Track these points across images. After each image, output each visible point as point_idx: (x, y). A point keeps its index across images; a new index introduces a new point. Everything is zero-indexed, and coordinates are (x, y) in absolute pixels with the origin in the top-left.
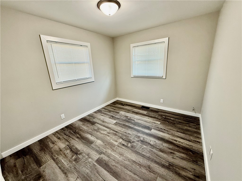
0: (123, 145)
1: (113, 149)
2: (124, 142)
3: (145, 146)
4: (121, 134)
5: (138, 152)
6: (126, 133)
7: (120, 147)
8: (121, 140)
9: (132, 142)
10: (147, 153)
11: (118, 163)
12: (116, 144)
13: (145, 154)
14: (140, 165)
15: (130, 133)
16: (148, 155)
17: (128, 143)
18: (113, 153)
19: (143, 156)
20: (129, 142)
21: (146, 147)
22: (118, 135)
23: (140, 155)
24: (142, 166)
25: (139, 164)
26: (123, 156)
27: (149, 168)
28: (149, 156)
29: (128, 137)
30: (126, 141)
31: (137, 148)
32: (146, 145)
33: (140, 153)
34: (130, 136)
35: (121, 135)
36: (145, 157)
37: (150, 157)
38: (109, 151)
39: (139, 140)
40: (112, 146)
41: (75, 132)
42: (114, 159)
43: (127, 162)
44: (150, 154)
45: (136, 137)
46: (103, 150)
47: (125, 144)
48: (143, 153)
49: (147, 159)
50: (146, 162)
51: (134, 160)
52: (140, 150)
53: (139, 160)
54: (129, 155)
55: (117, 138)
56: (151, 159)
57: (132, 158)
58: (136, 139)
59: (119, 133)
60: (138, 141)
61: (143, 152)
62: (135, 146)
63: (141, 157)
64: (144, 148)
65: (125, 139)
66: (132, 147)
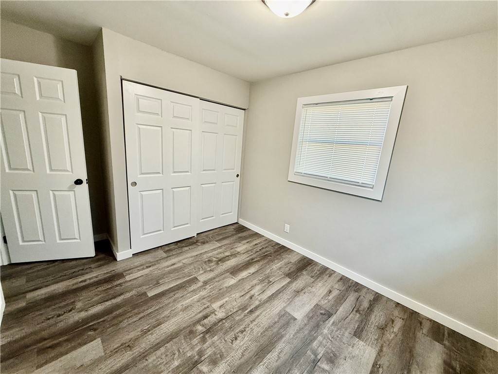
0: (206, 317)
1: (204, 298)
2: (212, 319)
3: (176, 363)
4: (241, 320)
5: (171, 339)
6: (242, 332)
7: (203, 310)
8: (221, 314)
9: (204, 337)
10: (157, 358)
11: (175, 301)
12: (215, 306)
13: (158, 353)
14: (145, 332)
15: (238, 341)
16: (151, 359)
17: (206, 328)
18: (196, 297)
19: (156, 347)
20: (210, 331)
21: (173, 366)
22: (239, 312)
23: (162, 341)
24: (142, 335)
25: (149, 331)
26: (181, 310)
27: (128, 346)
28: (147, 360)
29: (225, 334)
30: (215, 324)
31: (183, 341)
32: (178, 367)
33: (168, 343)
34: (228, 338)
35: (237, 318)
36: (152, 350)
37: (144, 361)
38: (203, 293)
39: (203, 358)
40: (213, 299)
41: (265, 257)
42: (185, 297)
43: (166, 313)
44: (151, 365)
45: (215, 354)
46: (210, 286)
47: (206, 321)
48: (163, 350)
49: (146, 351)
50: (143, 345)
51: (162, 325)
52: (174, 347)
53: (155, 334)
54: (178, 319)
55: (232, 310)
56: (140, 360)
57: (167, 322)
58: (208, 351)
59: (245, 316)
60: (201, 353)
61: (167, 350)
62: (190, 339)
63: (158, 341)
64: (173, 359)
65: (220, 323)
66: (192, 332)
